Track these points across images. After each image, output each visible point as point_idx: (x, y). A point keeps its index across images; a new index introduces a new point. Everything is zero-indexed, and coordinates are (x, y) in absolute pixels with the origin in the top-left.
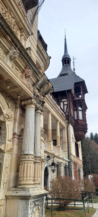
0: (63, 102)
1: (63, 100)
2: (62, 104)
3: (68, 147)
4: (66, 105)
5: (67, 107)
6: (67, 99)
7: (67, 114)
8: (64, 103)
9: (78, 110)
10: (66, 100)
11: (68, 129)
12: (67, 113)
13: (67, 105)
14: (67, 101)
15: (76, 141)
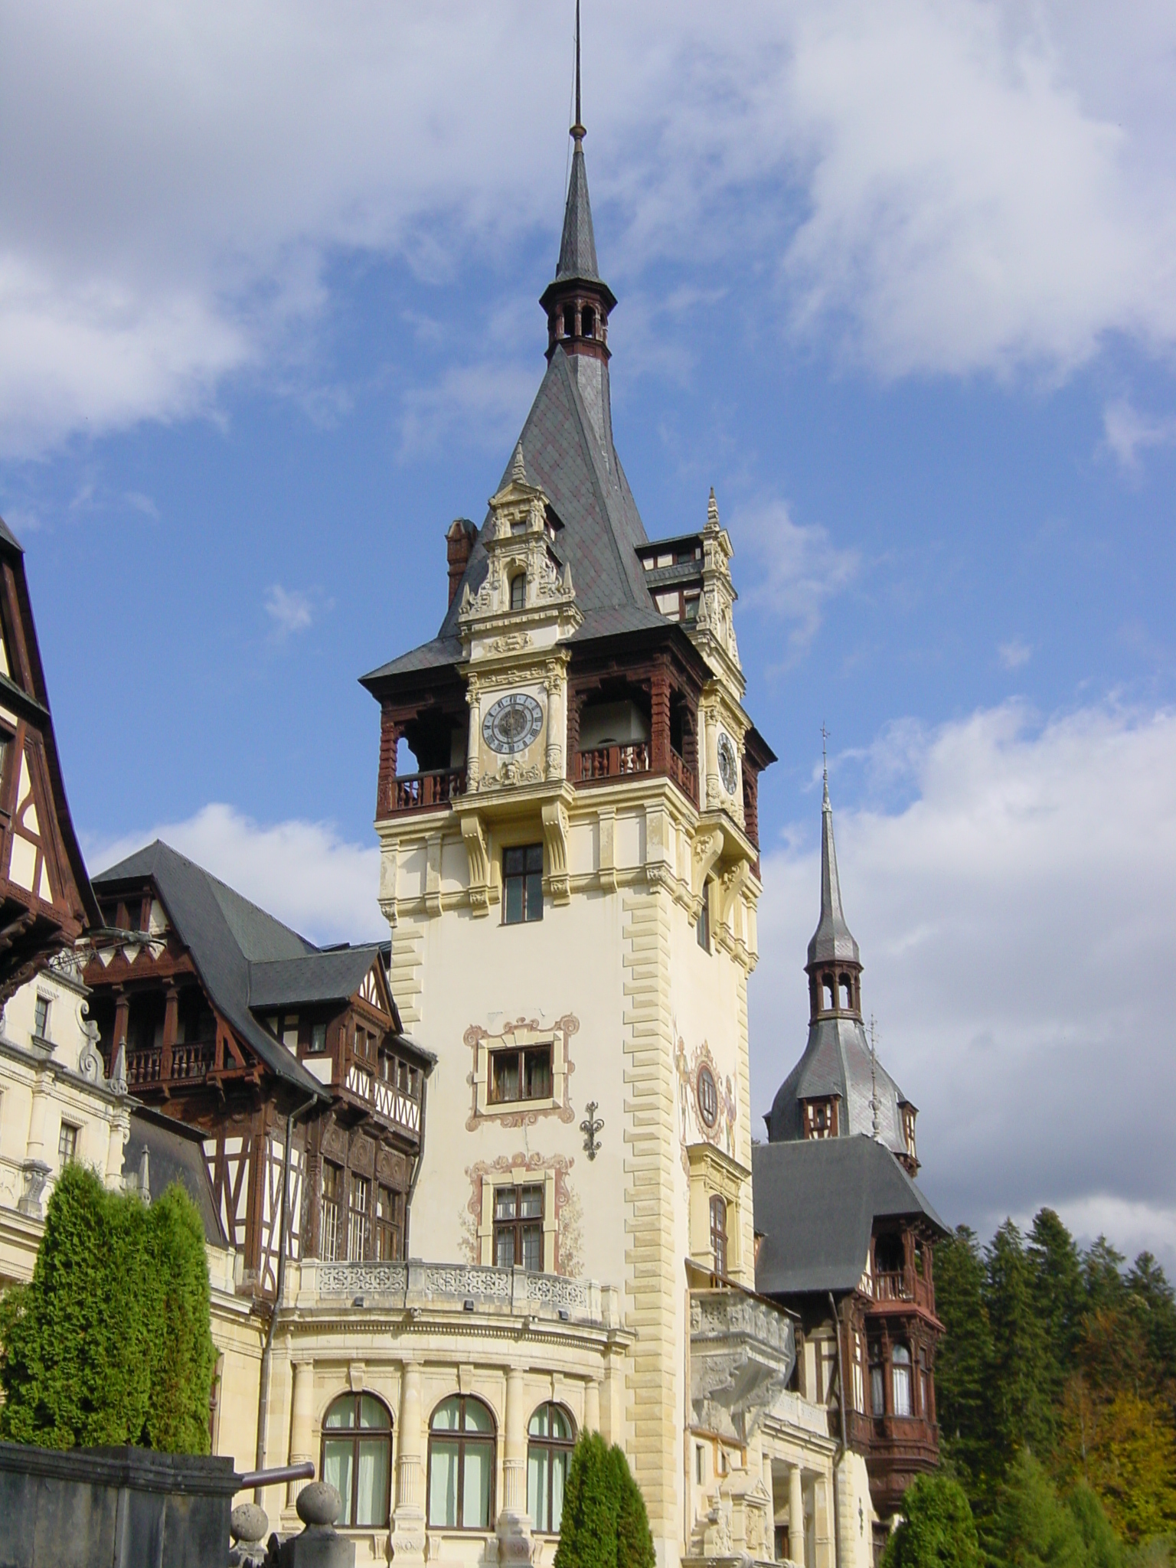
0: (817, 1341)
1: (815, 1333)
2: (809, 1349)
3: (839, 1561)
4: (828, 1357)
5: (835, 1368)
6: (834, 1331)
7: (834, 1403)
8: (818, 1349)
9: (888, 1369)
10: (827, 1332)
11: (840, 1476)
13: (834, 1357)
14: (834, 1339)
15: (878, 1520)
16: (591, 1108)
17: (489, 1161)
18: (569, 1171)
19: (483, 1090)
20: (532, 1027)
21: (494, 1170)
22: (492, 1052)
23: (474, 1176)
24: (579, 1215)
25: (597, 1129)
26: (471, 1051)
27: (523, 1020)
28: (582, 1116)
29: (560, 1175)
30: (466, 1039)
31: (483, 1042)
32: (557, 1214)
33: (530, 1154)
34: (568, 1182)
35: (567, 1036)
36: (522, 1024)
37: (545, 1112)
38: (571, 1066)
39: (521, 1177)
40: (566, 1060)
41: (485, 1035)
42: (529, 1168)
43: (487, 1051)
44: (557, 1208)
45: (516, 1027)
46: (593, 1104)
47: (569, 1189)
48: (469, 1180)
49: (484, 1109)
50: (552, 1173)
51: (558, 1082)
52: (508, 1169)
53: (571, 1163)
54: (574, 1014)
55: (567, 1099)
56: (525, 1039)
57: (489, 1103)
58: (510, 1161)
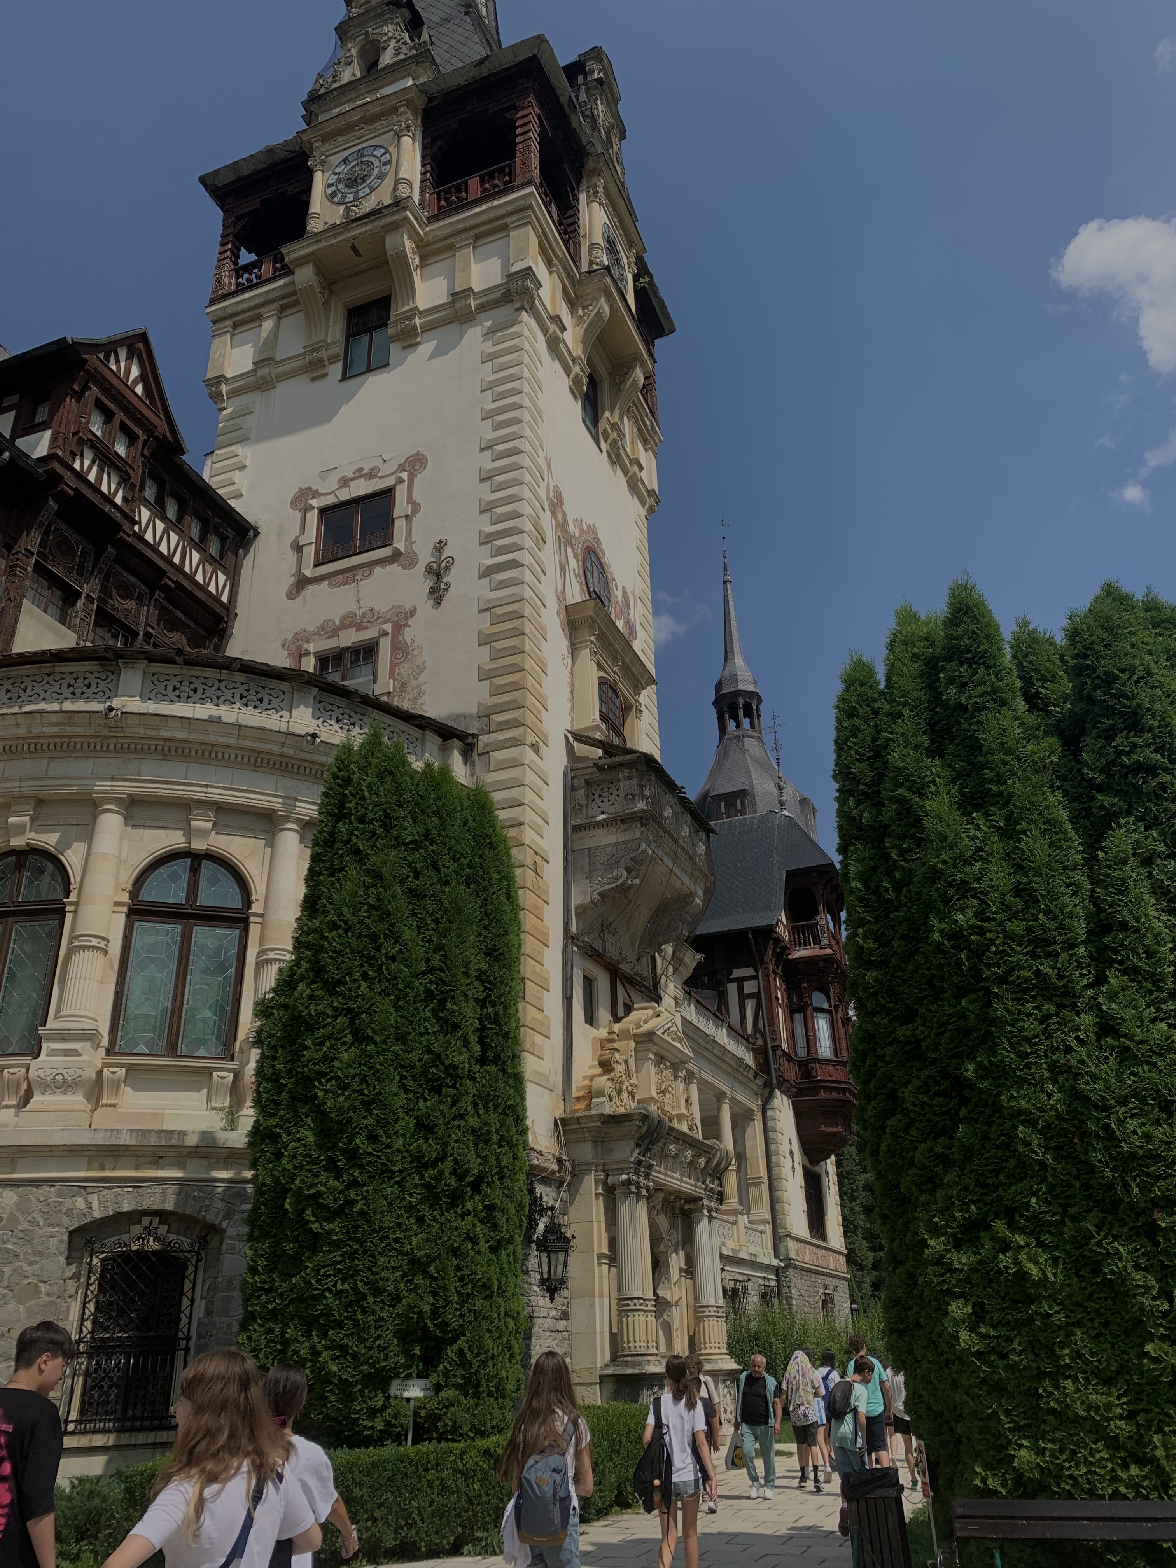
0: (740, 981)
1: (737, 973)
2: (732, 989)
3: (774, 1202)
4: (751, 996)
5: (758, 1006)
6: (756, 970)
7: (760, 1042)
8: (740, 989)
9: (809, 1012)
10: (749, 972)
11: (769, 1113)
12: (758, 1035)
13: (757, 995)
14: (756, 978)
15: (808, 1164)
16: (440, 546)
17: (311, 628)
18: (410, 622)
19: (310, 553)
20: (372, 475)
21: (317, 637)
22: (323, 511)
23: (293, 648)
24: (421, 669)
25: (447, 568)
26: (298, 515)
27: (361, 470)
28: (425, 557)
29: (399, 627)
30: (293, 504)
31: (314, 502)
32: (392, 675)
33: (362, 611)
34: (408, 634)
35: (412, 477)
36: (360, 473)
37: (381, 562)
38: (416, 507)
39: (349, 638)
40: (410, 500)
41: (316, 494)
42: (360, 627)
43: (316, 512)
44: (393, 666)
45: (352, 479)
46: (441, 542)
47: (409, 642)
48: (286, 653)
49: (308, 572)
50: (388, 627)
51: (400, 526)
52: (334, 633)
53: (413, 612)
54: (422, 452)
55: (410, 541)
56: (361, 488)
57: (315, 566)
58: (337, 623)
